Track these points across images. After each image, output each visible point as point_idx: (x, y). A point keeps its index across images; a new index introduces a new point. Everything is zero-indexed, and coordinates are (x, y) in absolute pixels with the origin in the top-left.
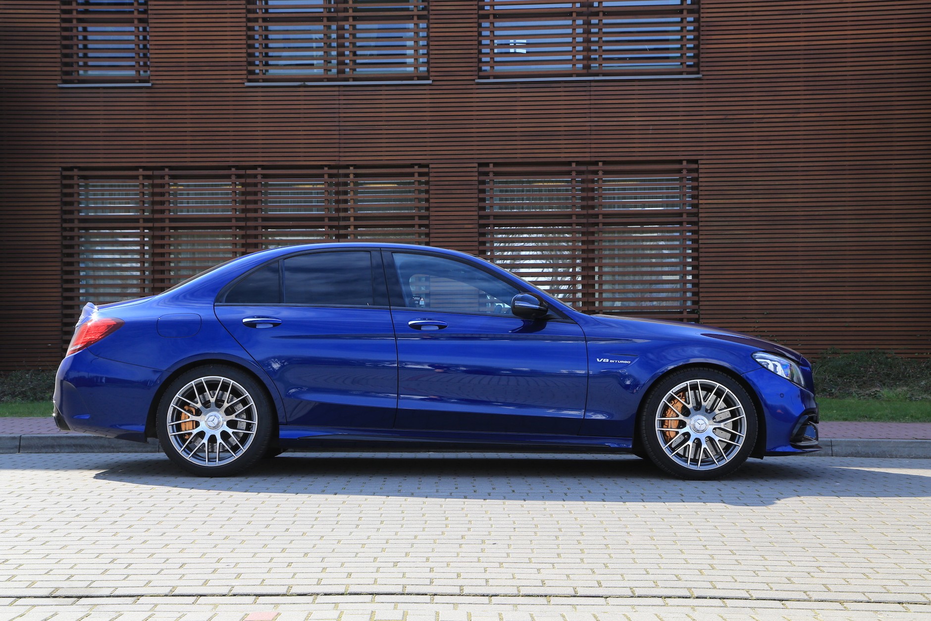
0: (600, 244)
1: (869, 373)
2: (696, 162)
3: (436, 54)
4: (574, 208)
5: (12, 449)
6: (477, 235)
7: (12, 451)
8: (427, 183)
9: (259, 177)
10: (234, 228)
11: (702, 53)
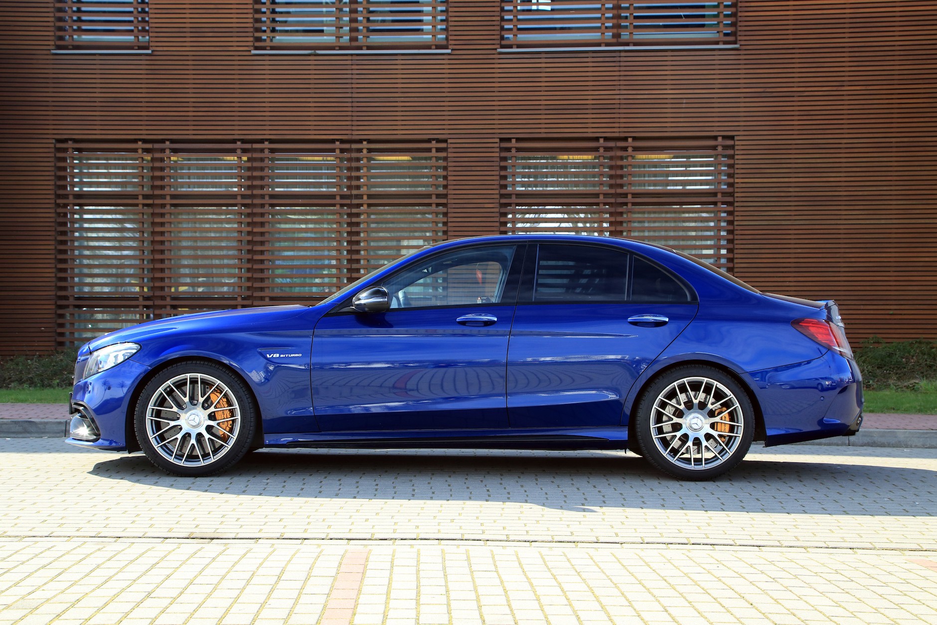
0: (629, 226)
1: (911, 364)
2: (732, 138)
3: (455, 21)
4: (602, 186)
5: (59, 433)
6: (498, 215)
7: (58, 435)
8: (445, 159)
9: (266, 151)
10: (240, 206)
11: (740, 21)
